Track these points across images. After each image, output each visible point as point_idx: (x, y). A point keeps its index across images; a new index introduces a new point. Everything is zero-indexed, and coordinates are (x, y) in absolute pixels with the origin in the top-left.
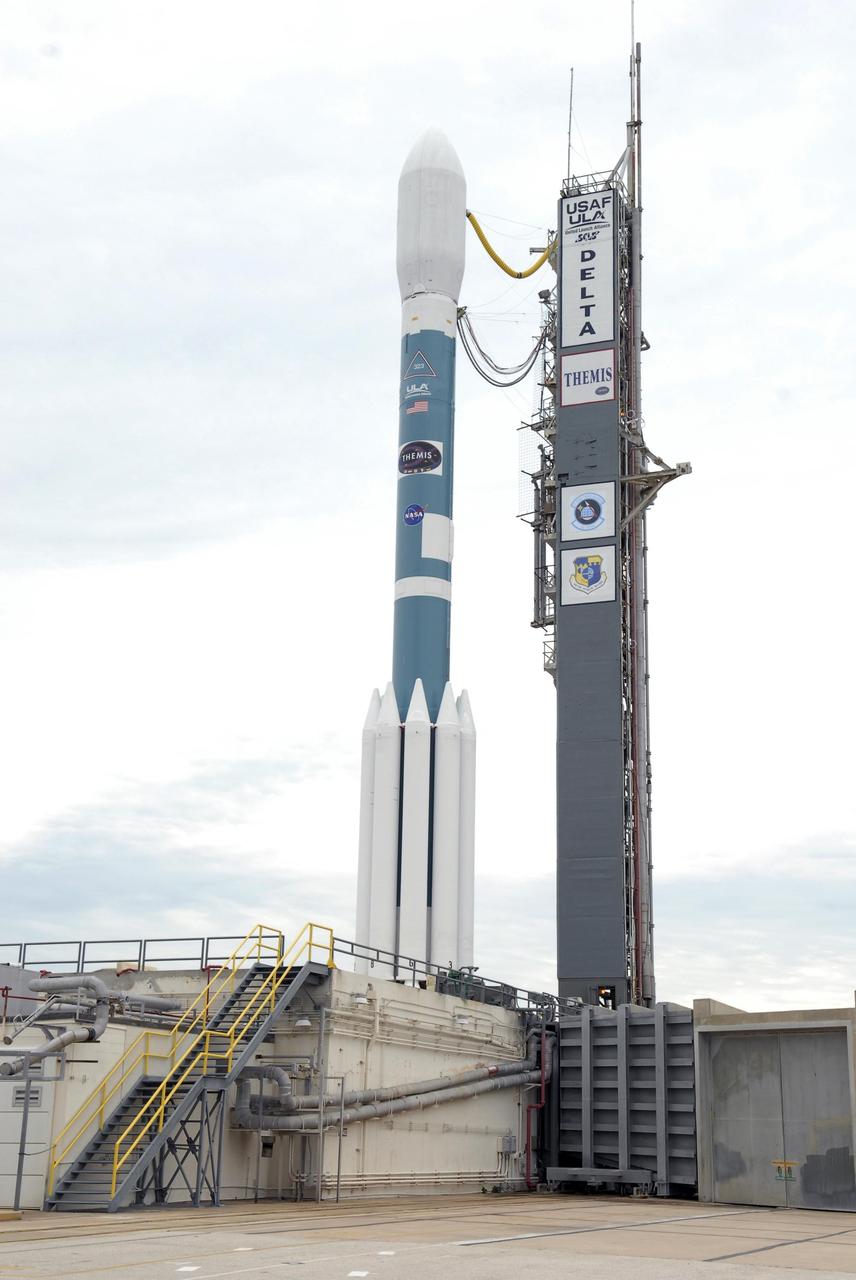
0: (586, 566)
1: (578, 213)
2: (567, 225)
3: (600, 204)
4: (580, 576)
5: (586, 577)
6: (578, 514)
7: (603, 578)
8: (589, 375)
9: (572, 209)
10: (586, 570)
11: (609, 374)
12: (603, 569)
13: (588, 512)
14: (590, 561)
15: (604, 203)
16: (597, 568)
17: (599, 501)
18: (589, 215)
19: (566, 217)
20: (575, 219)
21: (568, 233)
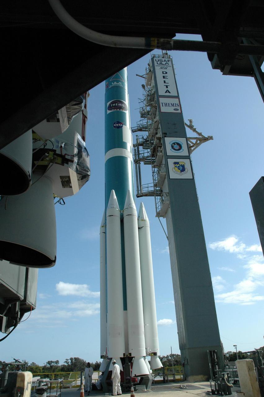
0: (178, 165)
1: (159, 62)
4: (177, 169)
5: (179, 169)
6: (172, 147)
7: (186, 170)
8: (170, 104)
9: (157, 60)
10: (179, 167)
11: (178, 105)
12: (186, 167)
13: (176, 147)
14: (180, 163)
16: (183, 166)
18: (164, 63)
19: (155, 62)
21: (156, 66)
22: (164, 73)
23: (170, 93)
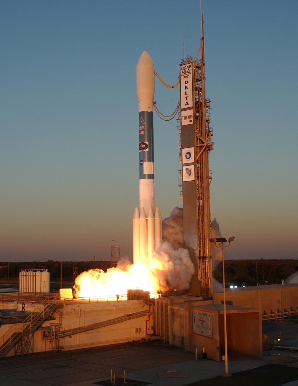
1: (184, 70)
2: (181, 74)
3: (189, 67)
4: (187, 173)
5: (188, 174)
6: (186, 156)
7: (192, 174)
8: (187, 116)
9: (182, 69)
10: (188, 172)
11: (192, 116)
12: (192, 171)
13: (188, 156)
14: (189, 169)
15: (190, 67)
16: (190, 171)
17: (191, 153)
18: (186, 70)
19: (181, 71)
20: (183, 72)
21: (182, 76)
22: (186, 82)
23: (188, 104)
